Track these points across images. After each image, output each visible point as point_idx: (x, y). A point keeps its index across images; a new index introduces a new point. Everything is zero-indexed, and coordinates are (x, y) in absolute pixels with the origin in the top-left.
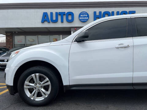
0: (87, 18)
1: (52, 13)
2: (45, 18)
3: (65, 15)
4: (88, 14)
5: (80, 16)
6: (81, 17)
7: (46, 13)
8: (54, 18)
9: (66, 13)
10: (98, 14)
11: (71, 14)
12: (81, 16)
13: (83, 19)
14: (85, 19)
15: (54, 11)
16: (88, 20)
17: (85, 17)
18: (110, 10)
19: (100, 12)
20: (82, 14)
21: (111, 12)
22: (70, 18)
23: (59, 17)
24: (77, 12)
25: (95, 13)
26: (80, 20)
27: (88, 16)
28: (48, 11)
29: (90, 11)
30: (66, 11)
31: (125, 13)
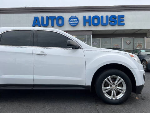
0: (77, 22)
1: (42, 18)
2: (36, 22)
3: (55, 19)
4: (77, 18)
5: (69, 20)
6: (71, 21)
7: (38, 17)
8: (45, 23)
9: (56, 17)
10: (87, 18)
11: (61, 18)
12: (71, 20)
14: (75, 24)
15: (45, 15)
16: (78, 24)
17: (75, 21)
18: (99, 14)
19: (90, 17)
20: (72, 19)
21: (100, 16)
22: (60, 22)
23: (50, 22)
24: (66, 16)
25: (85, 17)
26: (70, 24)
27: (78, 20)
28: (39, 15)
29: (80, 16)
30: (57, 15)
31: (114, 17)
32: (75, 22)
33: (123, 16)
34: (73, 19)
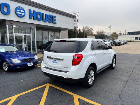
0: (24, 14)
4: (24, 10)
6: (18, 12)
10: (32, 12)
12: (18, 10)
13: (20, 14)
14: (22, 15)
17: (22, 12)
19: (35, 11)
26: (16, 14)
27: (25, 12)
31: (50, 16)
32: (23, 14)
33: (55, 17)
34: (20, 9)
